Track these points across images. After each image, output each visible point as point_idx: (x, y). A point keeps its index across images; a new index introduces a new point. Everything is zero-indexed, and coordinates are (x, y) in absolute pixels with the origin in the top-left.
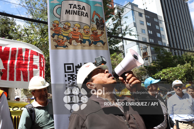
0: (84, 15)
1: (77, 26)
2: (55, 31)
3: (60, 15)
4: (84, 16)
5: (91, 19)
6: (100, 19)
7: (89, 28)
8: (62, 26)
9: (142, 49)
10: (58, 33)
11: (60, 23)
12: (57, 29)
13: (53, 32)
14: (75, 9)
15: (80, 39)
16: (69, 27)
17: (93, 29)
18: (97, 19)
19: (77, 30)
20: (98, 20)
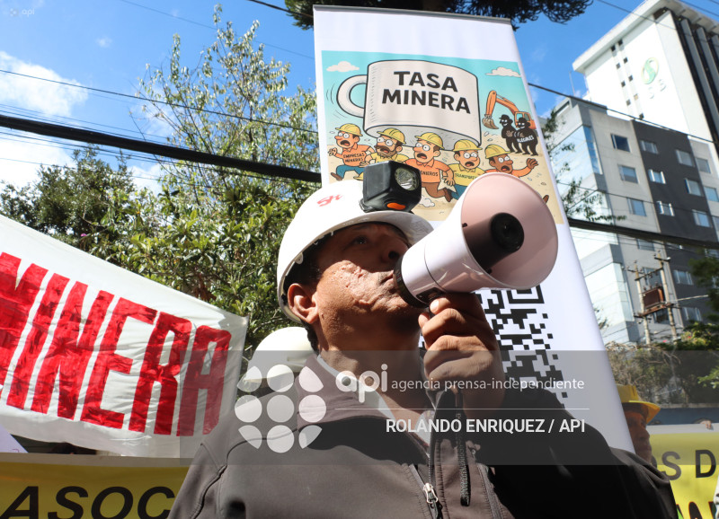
0: (455, 105)
1: (428, 143)
2: (347, 158)
3: (365, 108)
4: (451, 108)
5: (482, 116)
6: (519, 116)
7: (476, 148)
8: (373, 142)
9: (641, 275)
10: (357, 164)
11: (363, 133)
12: (353, 152)
13: (340, 162)
14: (418, 88)
15: (442, 185)
16: (399, 144)
17: (492, 153)
18: (504, 117)
19: (430, 154)
20: (510, 121)
